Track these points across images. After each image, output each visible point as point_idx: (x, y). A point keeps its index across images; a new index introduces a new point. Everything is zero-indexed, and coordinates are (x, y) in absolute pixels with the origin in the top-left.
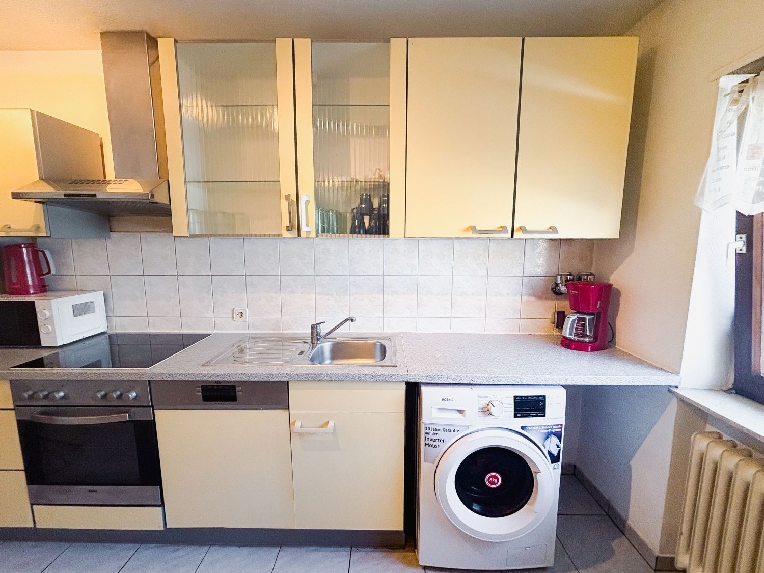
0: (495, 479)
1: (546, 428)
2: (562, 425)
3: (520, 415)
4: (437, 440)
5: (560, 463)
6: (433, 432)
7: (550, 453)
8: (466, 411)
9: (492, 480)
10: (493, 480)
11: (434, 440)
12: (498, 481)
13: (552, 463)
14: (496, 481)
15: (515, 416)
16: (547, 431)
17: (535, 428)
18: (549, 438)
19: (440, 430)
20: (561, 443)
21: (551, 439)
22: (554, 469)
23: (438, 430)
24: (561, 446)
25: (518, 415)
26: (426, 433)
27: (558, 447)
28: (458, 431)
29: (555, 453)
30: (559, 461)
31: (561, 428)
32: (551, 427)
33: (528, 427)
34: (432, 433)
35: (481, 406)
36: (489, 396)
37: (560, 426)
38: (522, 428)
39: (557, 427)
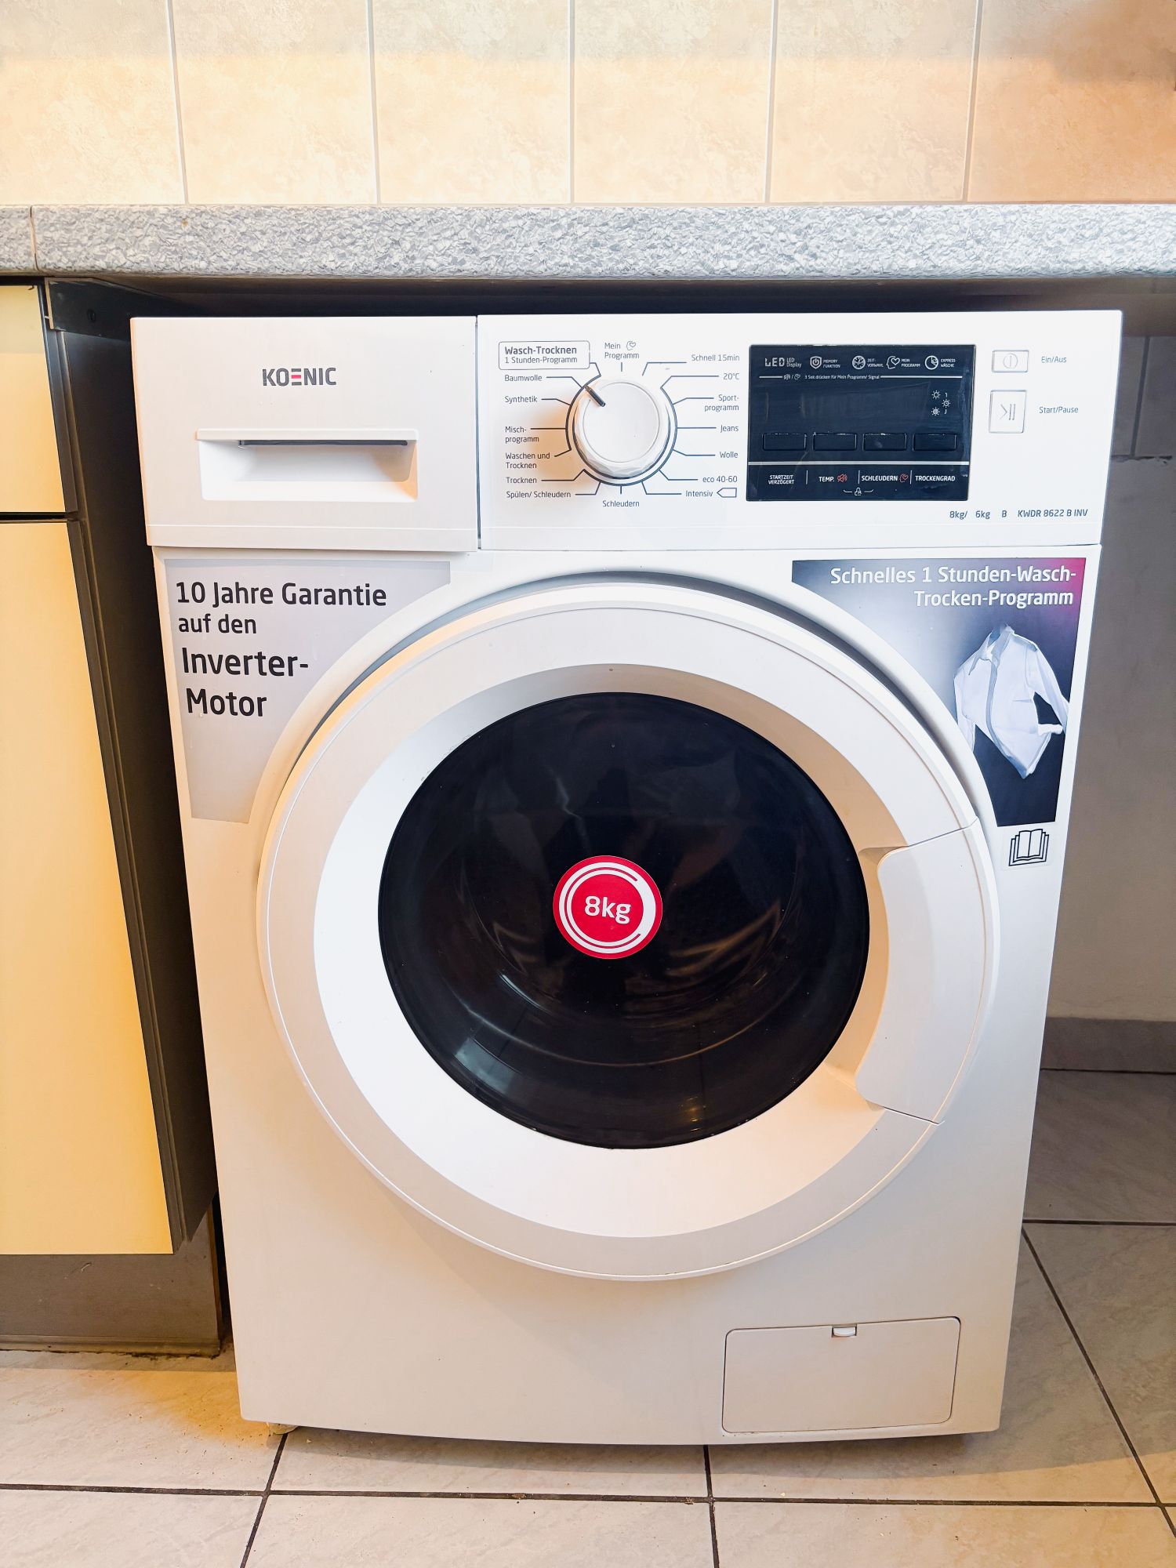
0: (616, 899)
1: (967, 576)
2: (1078, 565)
3: (787, 480)
4: (253, 664)
5: (1059, 829)
6: (224, 609)
7: (989, 753)
8: (419, 449)
9: (598, 906)
10: (607, 910)
11: (231, 663)
12: (636, 915)
13: (1003, 820)
14: (622, 914)
15: (760, 488)
16: (977, 598)
17: (891, 575)
18: (988, 650)
19: (266, 595)
20: (1066, 693)
21: (996, 655)
22: (1016, 860)
23: (250, 595)
24: (1072, 712)
25: (777, 480)
26: (185, 626)
27: (1046, 714)
28: (379, 597)
29: (1025, 750)
30: (1051, 817)
31: (1076, 586)
32: (1006, 574)
33: (843, 565)
34: (217, 615)
35: (524, 416)
36: (582, 349)
37: (1066, 573)
38: (804, 572)
39: (1049, 575)
